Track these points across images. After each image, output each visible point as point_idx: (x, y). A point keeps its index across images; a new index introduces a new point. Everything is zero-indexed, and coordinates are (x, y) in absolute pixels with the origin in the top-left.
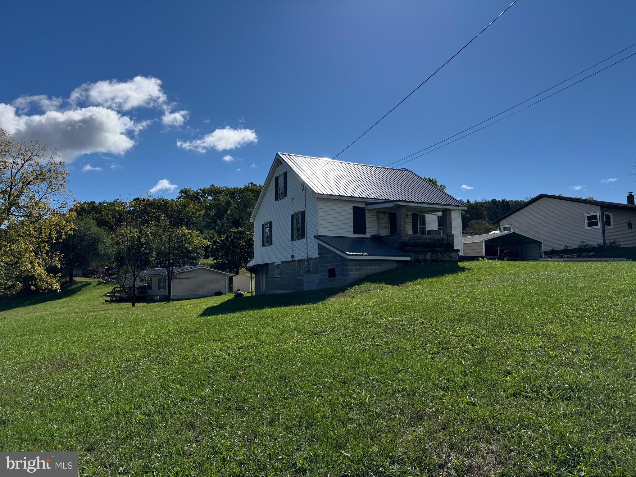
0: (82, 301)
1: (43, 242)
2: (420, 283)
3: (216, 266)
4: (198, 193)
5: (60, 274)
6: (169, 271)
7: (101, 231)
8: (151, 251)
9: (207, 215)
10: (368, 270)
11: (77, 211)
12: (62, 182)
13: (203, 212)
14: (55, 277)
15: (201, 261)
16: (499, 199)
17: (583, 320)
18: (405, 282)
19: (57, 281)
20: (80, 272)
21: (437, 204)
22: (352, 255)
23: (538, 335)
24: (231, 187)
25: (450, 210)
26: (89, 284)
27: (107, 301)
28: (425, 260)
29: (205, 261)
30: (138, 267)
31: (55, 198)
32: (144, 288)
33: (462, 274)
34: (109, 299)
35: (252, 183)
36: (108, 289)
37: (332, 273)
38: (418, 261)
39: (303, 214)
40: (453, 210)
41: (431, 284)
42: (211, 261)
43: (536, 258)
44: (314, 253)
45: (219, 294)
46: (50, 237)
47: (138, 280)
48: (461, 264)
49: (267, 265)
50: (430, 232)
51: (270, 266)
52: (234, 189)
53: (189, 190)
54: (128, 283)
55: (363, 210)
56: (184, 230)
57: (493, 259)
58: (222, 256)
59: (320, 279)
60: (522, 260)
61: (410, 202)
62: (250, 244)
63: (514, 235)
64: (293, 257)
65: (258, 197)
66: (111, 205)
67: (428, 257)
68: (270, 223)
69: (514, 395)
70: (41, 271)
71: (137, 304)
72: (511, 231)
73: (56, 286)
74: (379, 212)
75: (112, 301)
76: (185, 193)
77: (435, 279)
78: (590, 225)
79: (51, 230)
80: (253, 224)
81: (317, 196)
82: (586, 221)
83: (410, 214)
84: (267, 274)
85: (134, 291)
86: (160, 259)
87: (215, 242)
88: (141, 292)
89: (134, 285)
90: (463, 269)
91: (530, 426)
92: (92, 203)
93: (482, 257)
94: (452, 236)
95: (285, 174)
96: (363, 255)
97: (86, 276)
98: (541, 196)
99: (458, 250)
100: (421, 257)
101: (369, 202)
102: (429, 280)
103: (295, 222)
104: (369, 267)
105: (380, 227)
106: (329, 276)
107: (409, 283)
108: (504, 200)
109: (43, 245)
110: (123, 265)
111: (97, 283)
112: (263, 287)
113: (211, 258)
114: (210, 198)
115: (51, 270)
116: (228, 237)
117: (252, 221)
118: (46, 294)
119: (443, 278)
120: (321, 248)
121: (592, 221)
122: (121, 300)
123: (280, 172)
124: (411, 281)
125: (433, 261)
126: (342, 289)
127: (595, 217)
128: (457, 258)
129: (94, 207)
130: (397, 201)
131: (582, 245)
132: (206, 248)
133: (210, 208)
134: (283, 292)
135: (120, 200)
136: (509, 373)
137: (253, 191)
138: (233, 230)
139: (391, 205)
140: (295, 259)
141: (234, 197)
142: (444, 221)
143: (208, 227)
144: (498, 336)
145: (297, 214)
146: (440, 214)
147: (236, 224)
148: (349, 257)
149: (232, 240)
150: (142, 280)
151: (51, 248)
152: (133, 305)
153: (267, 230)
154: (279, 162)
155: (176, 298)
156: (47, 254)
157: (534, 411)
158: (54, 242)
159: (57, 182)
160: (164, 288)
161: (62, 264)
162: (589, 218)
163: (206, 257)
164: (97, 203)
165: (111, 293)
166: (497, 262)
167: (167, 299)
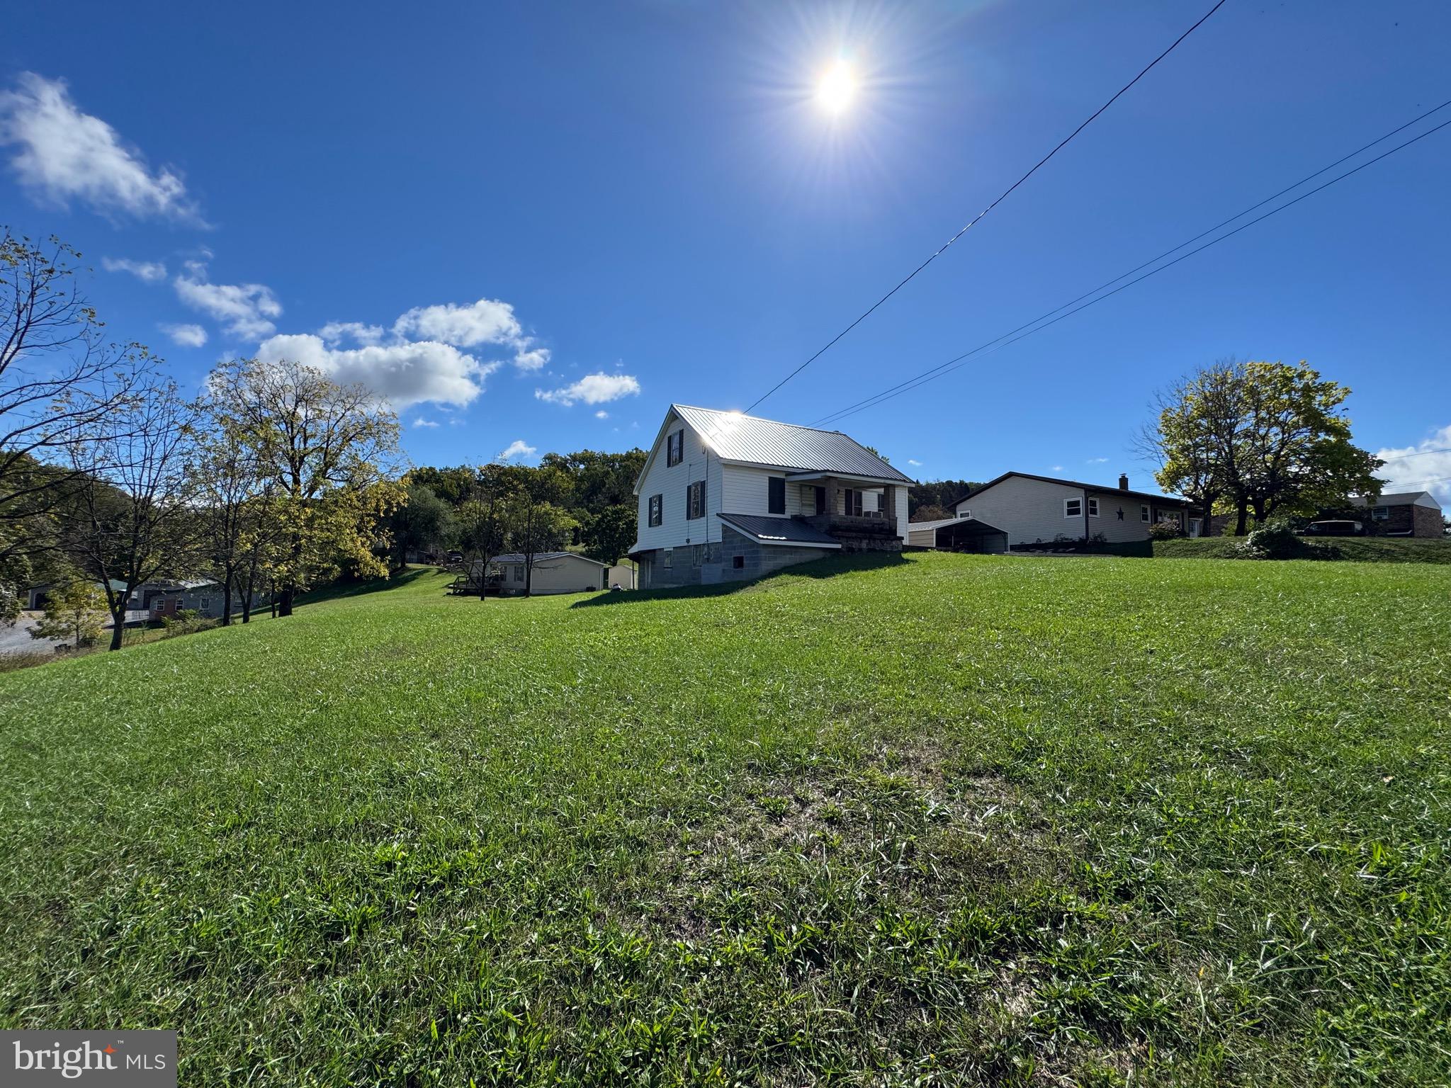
0: (416, 593)
1: (368, 515)
2: (853, 577)
3: (589, 554)
4: (566, 461)
5: (389, 557)
6: (528, 557)
7: (442, 504)
8: (505, 532)
9: (578, 489)
10: (787, 560)
11: (412, 476)
12: (393, 439)
13: (572, 486)
14: (382, 561)
15: (568, 548)
16: (956, 480)
17: (1055, 615)
18: (833, 575)
19: (387, 566)
20: (415, 557)
21: (876, 477)
22: (765, 538)
23: (998, 629)
24: (609, 453)
25: (894, 486)
26: (426, 571)
27: (449, 594)
28: (860, 550)
29: (574, 548)
30: (489, 551)
31: (384, 458)
32: (496, 578)
33: (906, 567)
34: (451, 591)
35: (636, 449)
36: (452, 579)
37: (739, 562)
38: (851, 550)
39: (703, 484)
40: (899, 486)
41: (867, 577)
42: (581, 548)
43: (999, 552)
44: (716, 536)
45: (591, 589)
46: (377, 509)
47: (489, 568)
48: (905, 556)
49: (654, 551)
50: (868, 514)
51: (658, 553)
52: (613, 455)
53: (556, 456)
54: (475, 572)
55: (782, 482)
56: (548, 506)
57: (945, 551)
58: (595, 542)
59: (724, 570)
60: (982, 553)
61: (842, 473)
62: (632, 527)
63: (973, 522)
64: (688, 541)
65: (642, 467)
66: (456, 472)
67: (864, 545)
68: (660, 497)
69: (964, 689)
70: (366, 554)
71: (486, 598)
72: (970, 518)
73: (385, 572)
74: (802, 485)
75: (455, 594)
76: (550, 458)
77: (872, 572)
78: (1070, 512)
79: (378, 500)
80: (636, 498)
81: (722, 462)
82: (1066, 508)
83: (843, 490)
84: (653, 563)
85: (483, 581)
86: (516, 543)
87: (587, 524)
88: (493, 584)
89: (484, 574)
90: (907, 561)
91: (982, 718)
92: (431, 469)
93: (932, 548)
94: (896, 519)
95: (681, 432)
96: (781, 540)
97: (422, 563)
98: (1010, 475)
99: (902, 538)
100: (855, 545)
101: (790, 472)
102: (864, 573)
103: (693, 497)
104: (788, 556)
105: (803, 505)
106: (735, 567)
107: (838, 576)
108: (962, 483)
109: (366, 519)
110: (469, 549)
111: (436, 571)
112: (648, 579)
113: (582, 545)
114: (582, 467)
115: (379, 552)
116: (604, 516)
117: (635, 493)
118: (371, 582)
119: (882, 571)
120: (726, 530)
121: (1073, 509)
122: (466, 593)
123: (675, 429)
124: (841, 573)
125: (870, 550)
126: (752, 582)
127: (1077, 503)
128: (900, 548)
129: (434, 473)
130: (825, 471)
131: (1059, 539)
132: (576, 529)
133: (581, 479)
134: (675, 586)
135: (467, 466)
136: (959, 667)
137: (637, 459)
138: (609, 508)
139: (818, 476)
140: (691, 544)
141: (613, 467)
142: (886, 501)
143: (578, 503)
144: (947, 630)
145: (696, 485)
146: (882, 491)
147: (615, 500)
148: (762, 542)
149: (609, 521)
150: (495, 569)
151: (378, 524)
152: (483, 599)
153: (656, 509)
154: (674, 416)
155: (537, 592)
156: (373, 530)
157: (988, 705)
158: (382, 515)
159: (387, 439)
160: (521, 579)
161: (392, 544)
162: (1070, 504)
163: (575, 543)
164: (437, 470)
165: (454, 584)
166: (951, 555)
167: (526, 593)
